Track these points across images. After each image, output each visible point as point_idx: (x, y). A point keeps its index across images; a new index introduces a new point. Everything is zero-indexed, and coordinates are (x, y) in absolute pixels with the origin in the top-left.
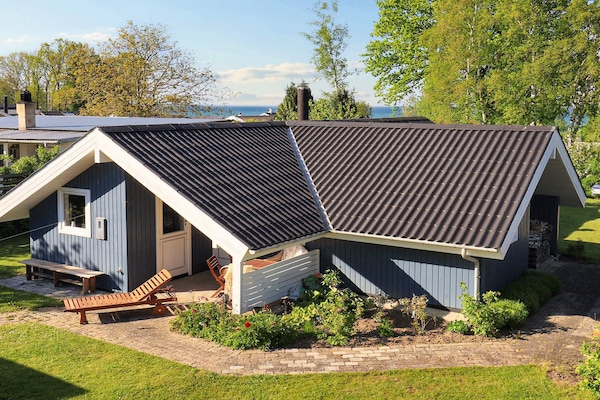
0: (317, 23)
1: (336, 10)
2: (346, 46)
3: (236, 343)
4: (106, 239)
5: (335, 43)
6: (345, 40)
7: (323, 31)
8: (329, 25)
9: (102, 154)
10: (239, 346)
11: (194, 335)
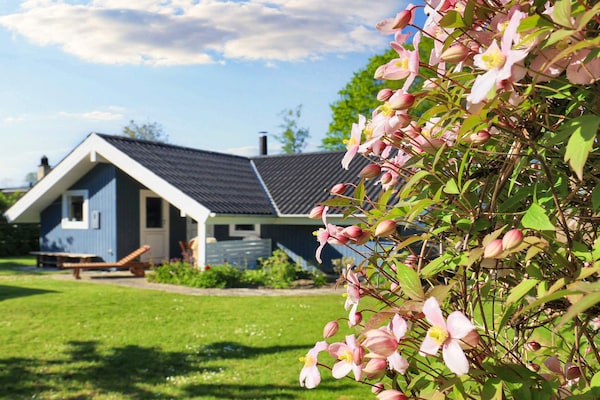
0: (282, 126)
1: (299, 116)
2: (307, 144)
3: (198, 283)
4: (99, 228)
5: (298, 142)
6: (306, 140)
7: (289, 133)
8: (293, 128)
9: (97, 154)
10: (201, 286)
11: (165, 282)
